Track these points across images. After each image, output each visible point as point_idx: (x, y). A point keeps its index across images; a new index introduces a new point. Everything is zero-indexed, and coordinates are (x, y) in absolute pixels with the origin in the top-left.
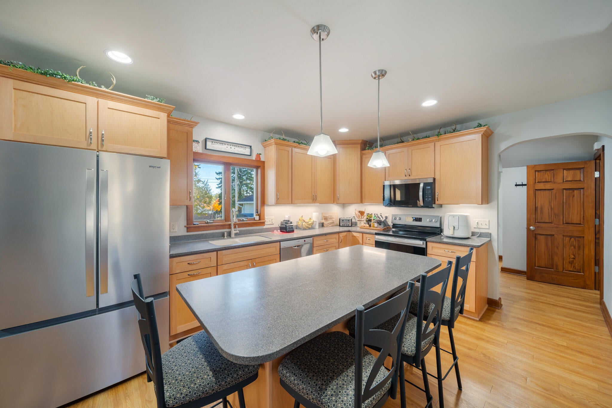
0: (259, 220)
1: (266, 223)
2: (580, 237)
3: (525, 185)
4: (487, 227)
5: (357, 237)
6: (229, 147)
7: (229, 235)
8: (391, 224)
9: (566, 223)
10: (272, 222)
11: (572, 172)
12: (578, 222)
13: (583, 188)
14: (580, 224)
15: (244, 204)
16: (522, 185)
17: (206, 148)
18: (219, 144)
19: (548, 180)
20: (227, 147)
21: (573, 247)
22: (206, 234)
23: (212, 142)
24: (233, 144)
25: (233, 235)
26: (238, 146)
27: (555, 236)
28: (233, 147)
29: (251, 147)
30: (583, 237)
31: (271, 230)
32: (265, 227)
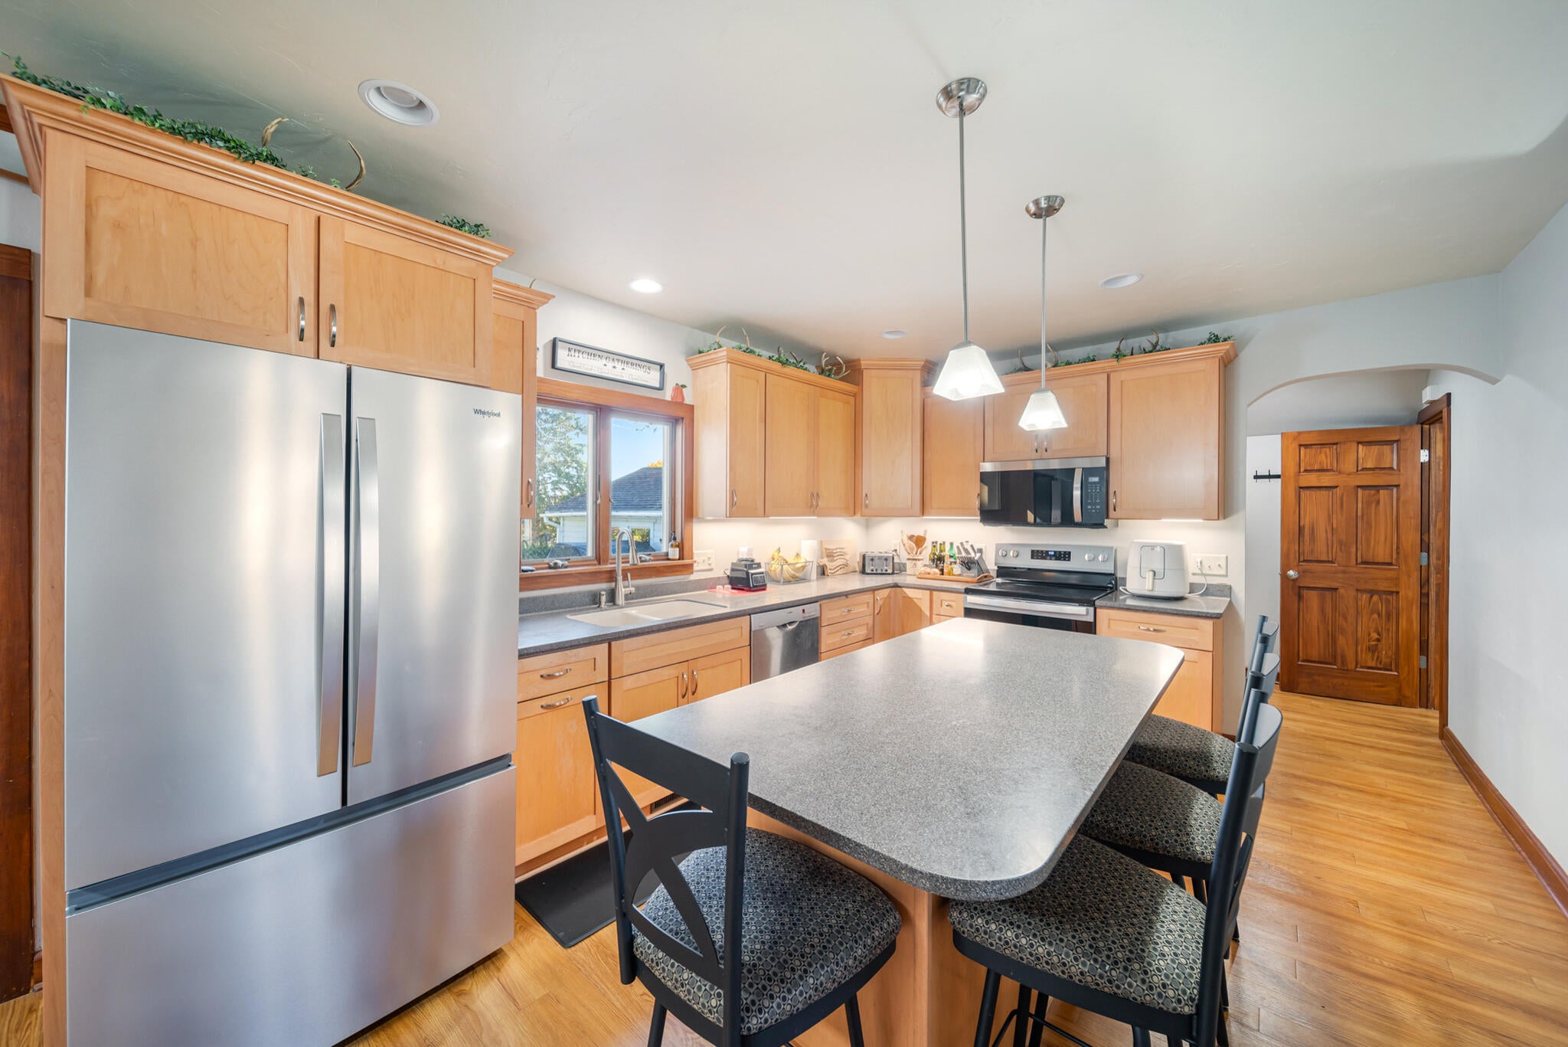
0: (679, 559)
1: (696, 567)
2: (1391, 593)
3: (1278, 477)
4: (1223, 572)
5: (915, 600)
6: (610, 364)
7: (612, 597)
8: (991, 566)
9: (1363, 563)
10: (710, 564)
11: (1375, 449)
12: (1388, 560)
13: (1397, 486)
14: (1391, 564)
15: (563, 517)
16: (1270, 477)
17: (553, 366)
18: (585, 355)
19: (1325, 465)
20: (605, 365)
21: (1375, 616)
22: (555, 596)
23: (570, 351)
24: (620, 358)
25: (620, 600)
26: (632, 364)
27: (1342, 591)
28: (619, 366)
29: (662, 366)
30: (1397, 593)
31: (710, 584)
32: (693, 577)
